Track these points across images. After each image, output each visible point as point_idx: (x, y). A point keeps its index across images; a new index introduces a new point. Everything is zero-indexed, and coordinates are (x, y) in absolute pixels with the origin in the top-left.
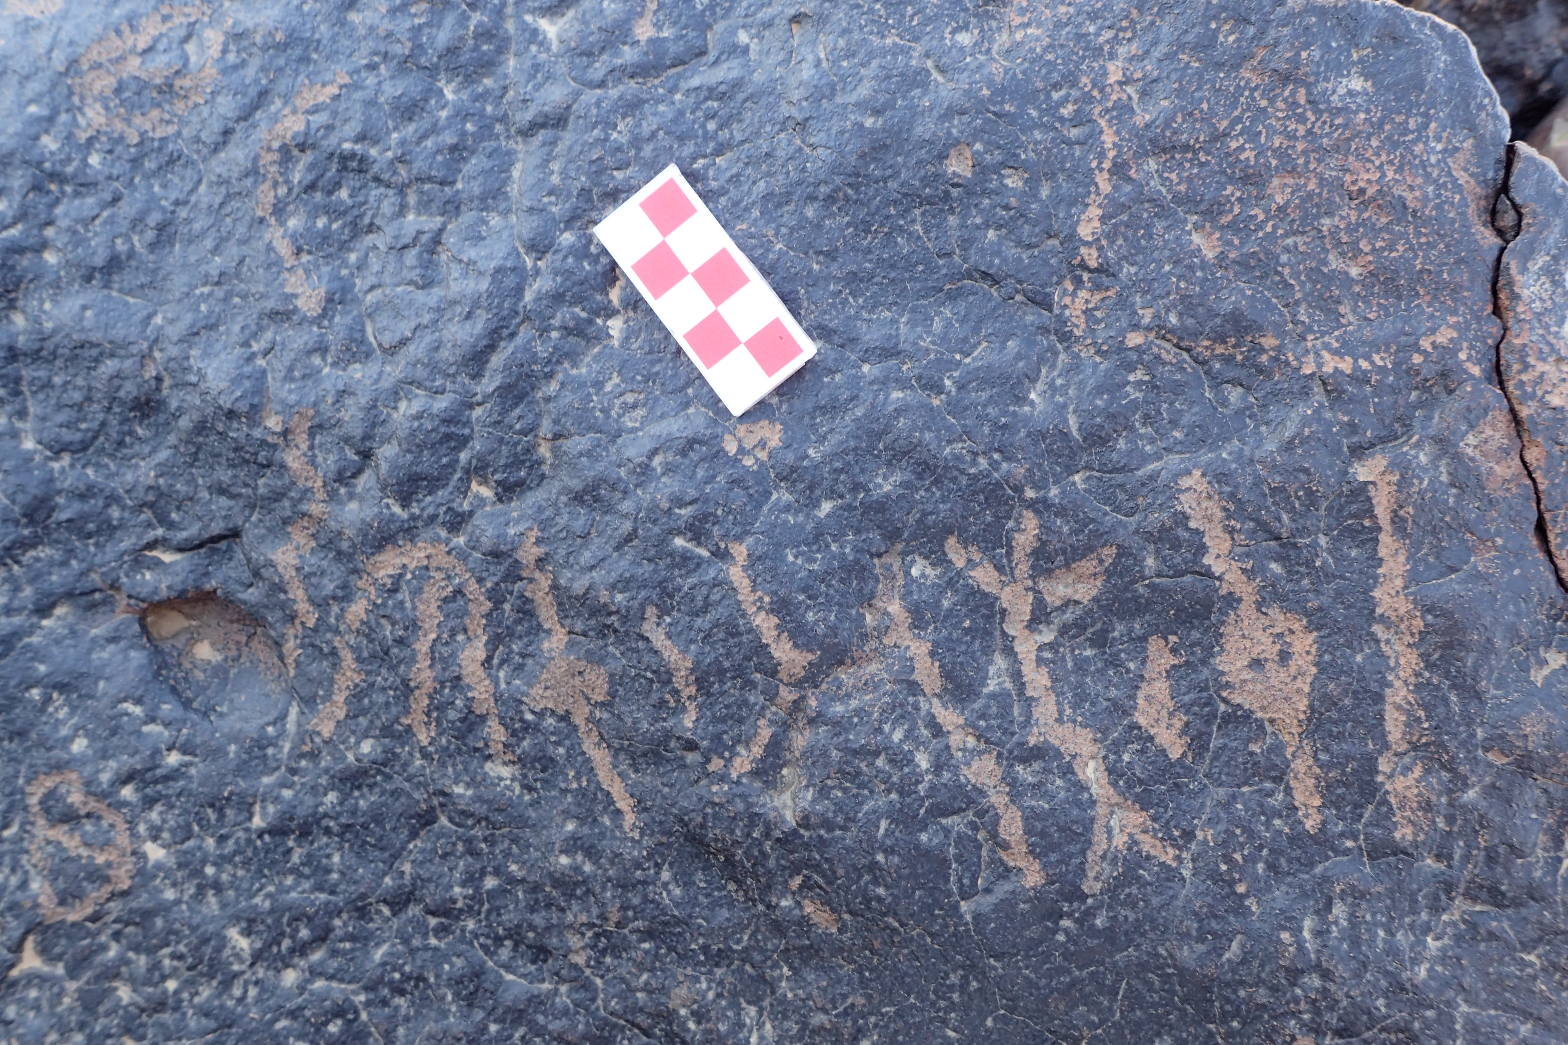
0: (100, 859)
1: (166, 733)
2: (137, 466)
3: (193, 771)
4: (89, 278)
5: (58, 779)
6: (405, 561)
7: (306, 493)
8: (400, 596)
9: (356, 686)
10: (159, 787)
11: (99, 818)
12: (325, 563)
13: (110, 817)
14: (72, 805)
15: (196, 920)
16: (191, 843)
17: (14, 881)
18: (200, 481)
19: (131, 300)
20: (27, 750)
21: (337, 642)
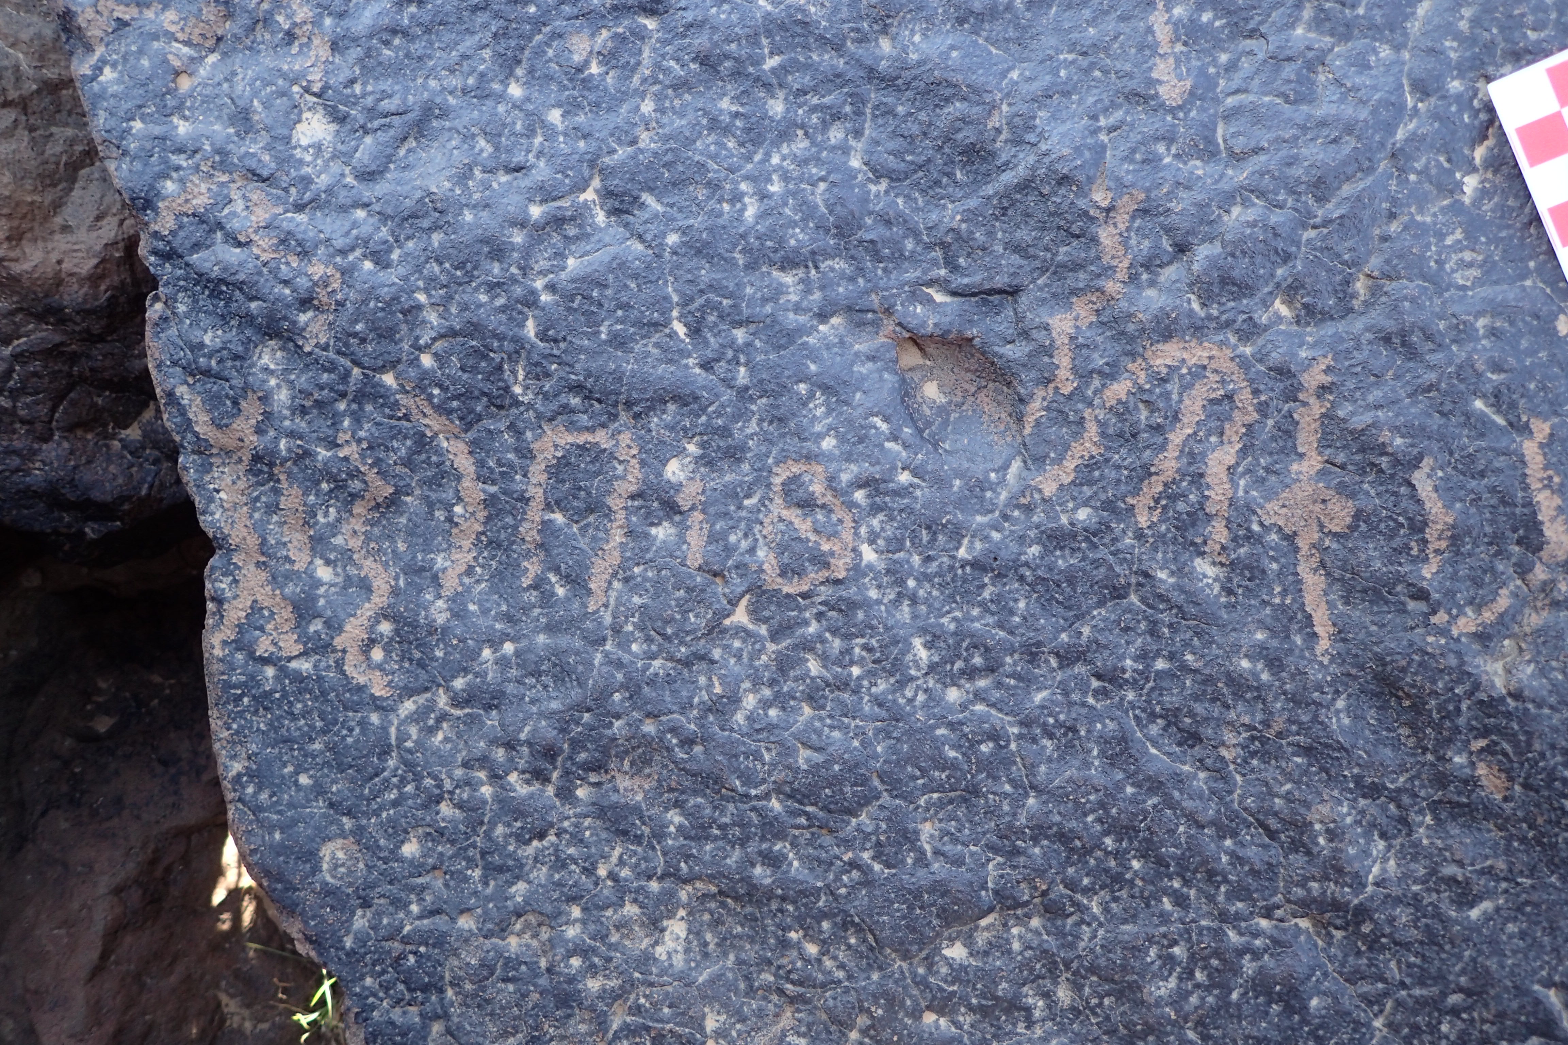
0: (825, 547)
1: (904, 454)
2: (944, 207)
3: (918, 493)
4: (961, 21)
5: (804, 468)
6: (1185, 356)
7: (1108, 271)
8: (1169, 387)
9: (1093, 457)
10: (887, 499)
11: (831, 511)
12: (1100, 339)
13: (840, 513)
14: (813, 493)
15: (891, 622)
16: (901, 555)
17: (744, 545)
18: (1000, 235)
19: (994, 51)
20: (783, 435)
21: (1087, 414)
